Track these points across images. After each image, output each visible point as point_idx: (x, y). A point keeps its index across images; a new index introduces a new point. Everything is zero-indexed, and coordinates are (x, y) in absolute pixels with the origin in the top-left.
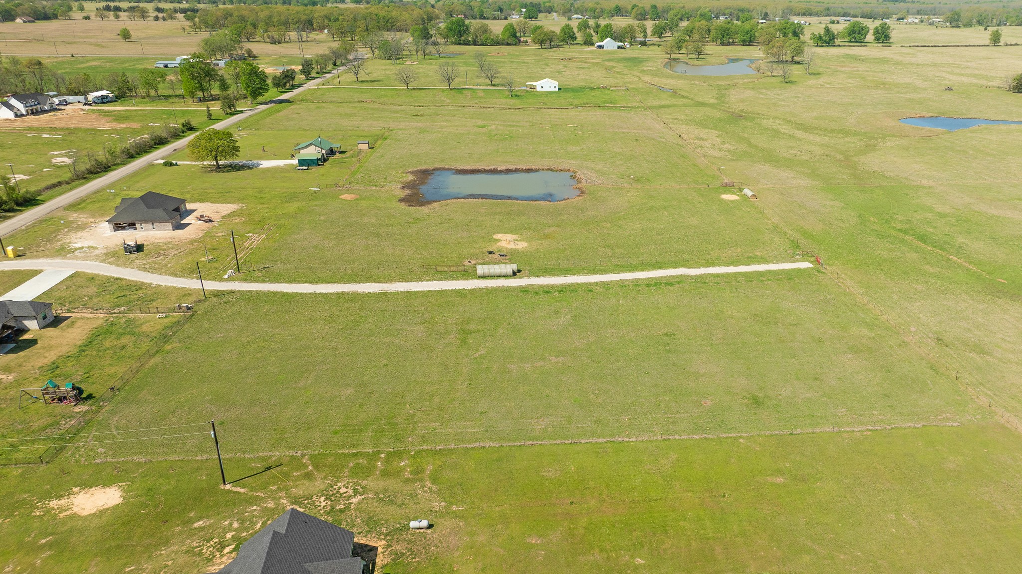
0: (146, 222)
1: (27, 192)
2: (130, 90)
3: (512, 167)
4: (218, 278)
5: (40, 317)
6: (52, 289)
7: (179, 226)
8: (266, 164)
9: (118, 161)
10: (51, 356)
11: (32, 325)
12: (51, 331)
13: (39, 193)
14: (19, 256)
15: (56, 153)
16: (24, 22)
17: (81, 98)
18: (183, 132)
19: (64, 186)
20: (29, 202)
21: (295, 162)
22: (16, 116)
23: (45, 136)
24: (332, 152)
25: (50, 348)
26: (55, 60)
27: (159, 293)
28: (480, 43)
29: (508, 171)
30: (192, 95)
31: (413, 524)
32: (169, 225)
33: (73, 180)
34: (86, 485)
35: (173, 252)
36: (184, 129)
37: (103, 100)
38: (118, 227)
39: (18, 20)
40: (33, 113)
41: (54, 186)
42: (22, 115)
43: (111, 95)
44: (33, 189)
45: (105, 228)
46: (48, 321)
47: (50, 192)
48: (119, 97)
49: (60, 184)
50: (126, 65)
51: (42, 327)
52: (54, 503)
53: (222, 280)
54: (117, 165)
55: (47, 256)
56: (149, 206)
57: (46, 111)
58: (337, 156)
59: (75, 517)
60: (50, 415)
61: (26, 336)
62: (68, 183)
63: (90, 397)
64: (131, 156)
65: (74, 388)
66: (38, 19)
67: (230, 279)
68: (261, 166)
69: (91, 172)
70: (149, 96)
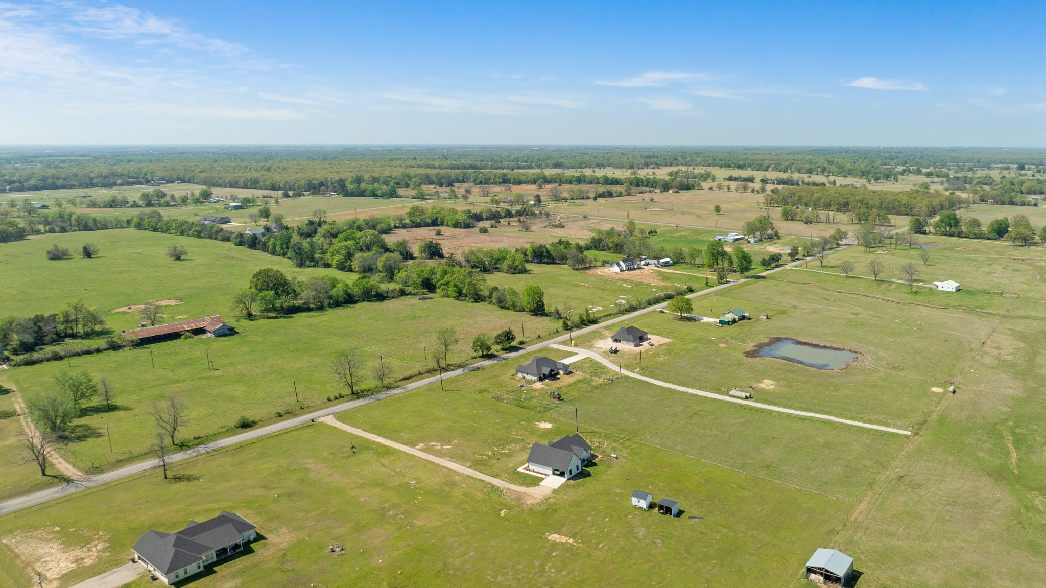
0: (625, 340)
1: (594, 317)
2: (682, 258)
3: (828, 345)
4: (632, 371)
5: (564, 370)
6: (577, 362)
7: (637, 345)
8: (706, 320)
9: (642, 306)
10: (561, 384)
11: (561, 372)
12: (566, 376)
13: (600, 318)
14: (575, 346)
15: (621, 297)
16: (673, 192)
17: (656, 262)
18: (686, 292)
19: (612, 316)
20: (594, 322)
21: (717, 320)
22: (621, 270)
23: (625, 285)
24: (743, 318)
25: (563, 382)
26: (665, 229)
27: (609, 371)
28: (963, 235)
29: (825, 347)
30: (710, 266)
31: (612, 455)
32: (633, 344)
33: (617, 314)
34: (545, 421)
35: (627, 356)
36: (687, 290)
37: (666, 265)
38: (616, 341)
39: (671, 191)
40: (628, 270)
41: (608, 315)
42: (624, 271)
43: (671, 261)
44: (596, 316)
45: (610, 341)
46: (567, 372)
47: (604, 318)
48: (675, 263)
49: (611, 314)
50: (700, 236)
51: (564, 374)
52: (537, 423)
53: (634, 372)
54: (641, 308)
55: (584, 348)
56: (628, 333)
57: (635, 269)
58: (746, 321)
59: (539, 427)
60: (550, 402)
61: (558, 376)
62: (614, 315)
63: (563, 400)
64: (650, 304)
65: (558, 395)
66: (683, 189)
67: (637, 373)
68: (702, 321)
69: (626, 310)
70: (691, 264)
